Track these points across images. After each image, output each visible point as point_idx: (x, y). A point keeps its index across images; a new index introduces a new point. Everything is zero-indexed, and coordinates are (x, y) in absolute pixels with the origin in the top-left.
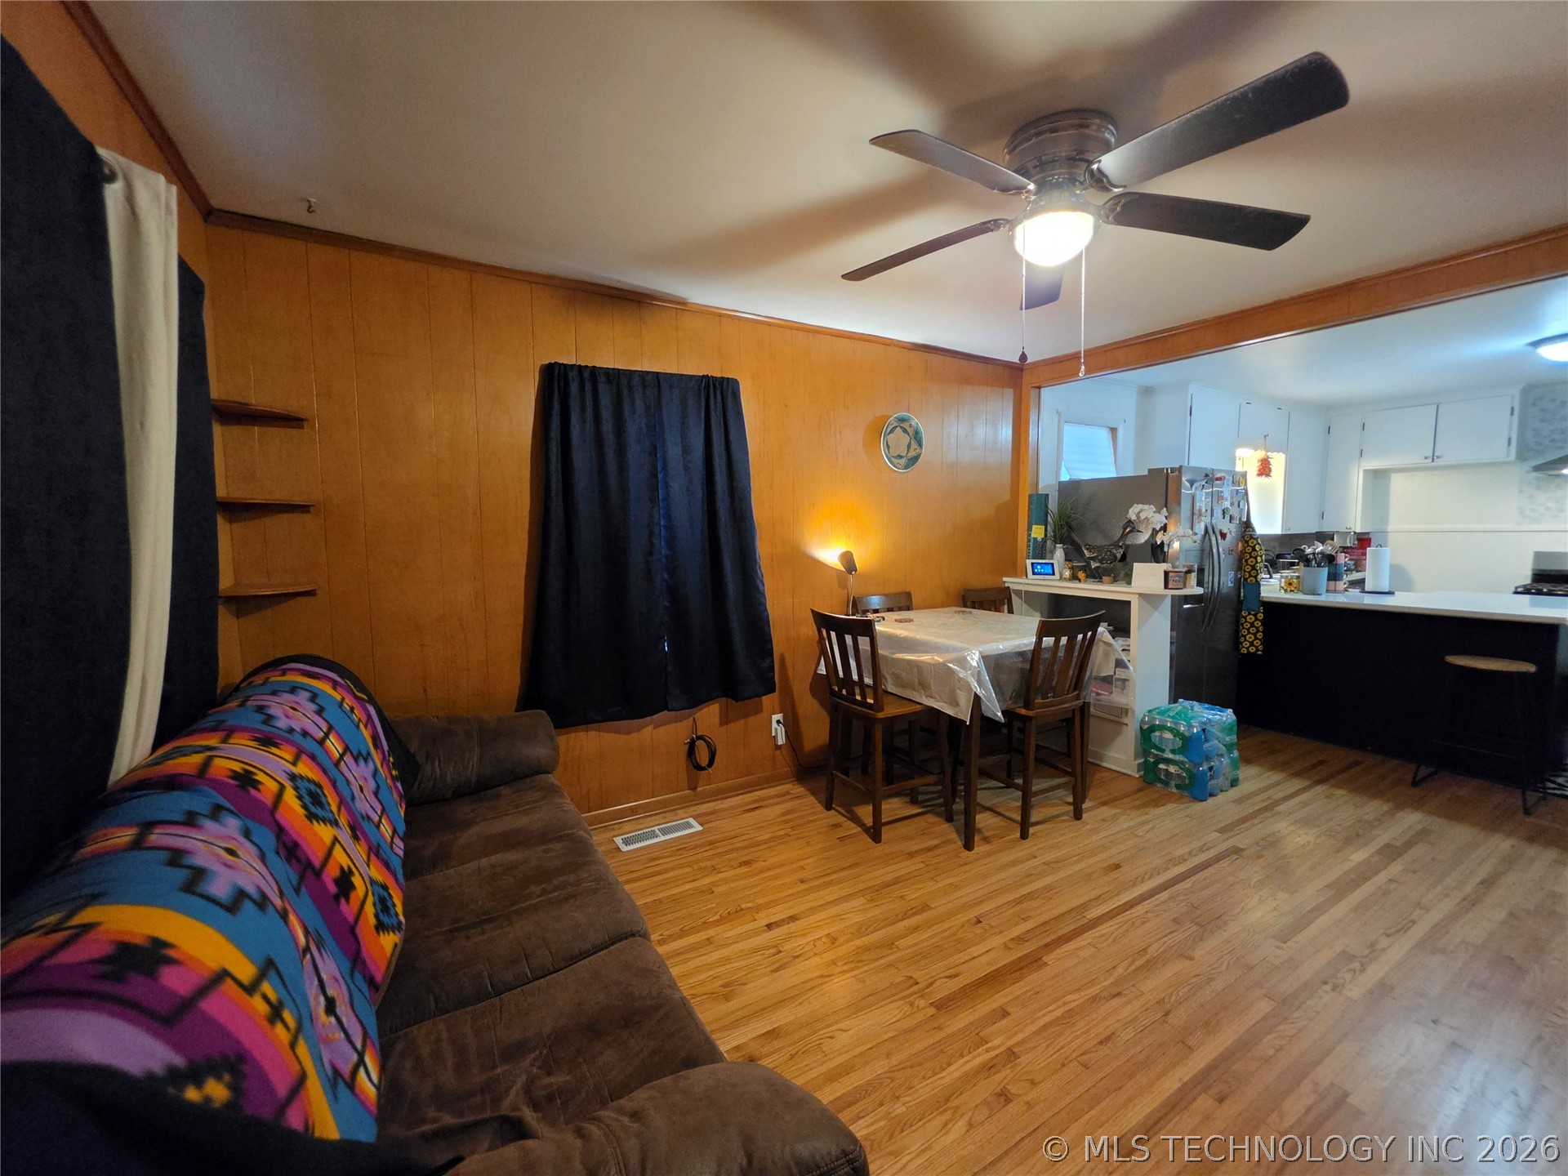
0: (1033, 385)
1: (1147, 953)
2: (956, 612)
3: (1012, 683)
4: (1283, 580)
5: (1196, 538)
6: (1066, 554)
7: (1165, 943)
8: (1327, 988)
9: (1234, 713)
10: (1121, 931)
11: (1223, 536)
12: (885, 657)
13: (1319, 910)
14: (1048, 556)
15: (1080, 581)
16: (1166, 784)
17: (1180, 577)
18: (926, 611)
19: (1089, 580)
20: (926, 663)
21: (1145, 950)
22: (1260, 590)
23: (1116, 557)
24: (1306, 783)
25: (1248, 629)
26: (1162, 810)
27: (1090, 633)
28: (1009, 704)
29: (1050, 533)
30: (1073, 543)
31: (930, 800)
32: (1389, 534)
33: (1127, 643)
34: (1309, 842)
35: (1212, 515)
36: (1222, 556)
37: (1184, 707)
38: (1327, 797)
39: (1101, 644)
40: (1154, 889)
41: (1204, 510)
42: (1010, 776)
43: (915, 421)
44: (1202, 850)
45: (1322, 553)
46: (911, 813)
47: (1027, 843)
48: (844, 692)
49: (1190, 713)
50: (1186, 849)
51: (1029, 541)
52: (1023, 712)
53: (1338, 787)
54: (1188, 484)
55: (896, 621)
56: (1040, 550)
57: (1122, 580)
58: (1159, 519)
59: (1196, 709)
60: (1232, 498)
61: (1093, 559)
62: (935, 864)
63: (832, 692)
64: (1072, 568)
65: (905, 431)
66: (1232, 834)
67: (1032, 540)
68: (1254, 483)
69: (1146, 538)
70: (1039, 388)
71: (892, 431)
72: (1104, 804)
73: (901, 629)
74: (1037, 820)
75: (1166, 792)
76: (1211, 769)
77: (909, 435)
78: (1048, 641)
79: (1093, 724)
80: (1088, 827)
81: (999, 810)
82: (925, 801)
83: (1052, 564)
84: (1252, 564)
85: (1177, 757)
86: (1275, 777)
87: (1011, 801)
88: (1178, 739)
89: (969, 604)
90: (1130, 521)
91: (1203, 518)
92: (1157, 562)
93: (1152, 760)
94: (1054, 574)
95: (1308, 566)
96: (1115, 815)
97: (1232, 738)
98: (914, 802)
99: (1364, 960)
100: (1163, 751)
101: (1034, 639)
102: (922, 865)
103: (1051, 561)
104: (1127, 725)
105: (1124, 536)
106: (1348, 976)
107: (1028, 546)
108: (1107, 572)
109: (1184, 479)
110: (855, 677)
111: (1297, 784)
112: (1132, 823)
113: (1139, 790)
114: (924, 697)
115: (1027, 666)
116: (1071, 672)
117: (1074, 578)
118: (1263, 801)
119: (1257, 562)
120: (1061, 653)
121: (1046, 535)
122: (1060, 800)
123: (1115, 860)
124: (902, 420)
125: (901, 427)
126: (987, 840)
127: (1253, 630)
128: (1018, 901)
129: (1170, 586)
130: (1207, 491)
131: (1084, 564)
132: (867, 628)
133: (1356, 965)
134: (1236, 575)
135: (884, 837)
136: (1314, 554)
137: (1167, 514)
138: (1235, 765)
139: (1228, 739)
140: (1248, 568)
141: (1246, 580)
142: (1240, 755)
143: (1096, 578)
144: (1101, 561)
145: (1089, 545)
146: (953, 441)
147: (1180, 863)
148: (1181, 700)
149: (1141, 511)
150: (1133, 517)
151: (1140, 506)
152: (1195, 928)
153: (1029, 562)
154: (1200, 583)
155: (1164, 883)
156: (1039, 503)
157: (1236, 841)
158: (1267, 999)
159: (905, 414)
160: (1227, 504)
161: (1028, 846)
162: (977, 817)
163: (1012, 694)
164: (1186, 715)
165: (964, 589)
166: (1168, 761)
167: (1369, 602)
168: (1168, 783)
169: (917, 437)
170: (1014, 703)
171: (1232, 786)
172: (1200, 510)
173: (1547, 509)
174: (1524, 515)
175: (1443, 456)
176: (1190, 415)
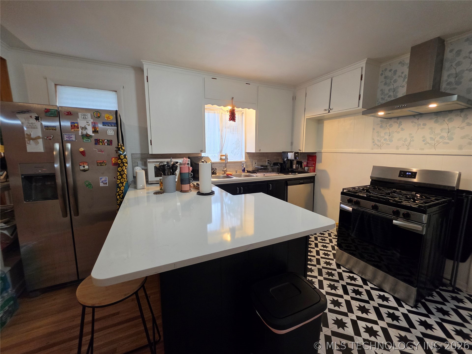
32: (323, 153)
173: (385, 140)
174: (374, 143)
175: (333, 109)
176: (147, 81)
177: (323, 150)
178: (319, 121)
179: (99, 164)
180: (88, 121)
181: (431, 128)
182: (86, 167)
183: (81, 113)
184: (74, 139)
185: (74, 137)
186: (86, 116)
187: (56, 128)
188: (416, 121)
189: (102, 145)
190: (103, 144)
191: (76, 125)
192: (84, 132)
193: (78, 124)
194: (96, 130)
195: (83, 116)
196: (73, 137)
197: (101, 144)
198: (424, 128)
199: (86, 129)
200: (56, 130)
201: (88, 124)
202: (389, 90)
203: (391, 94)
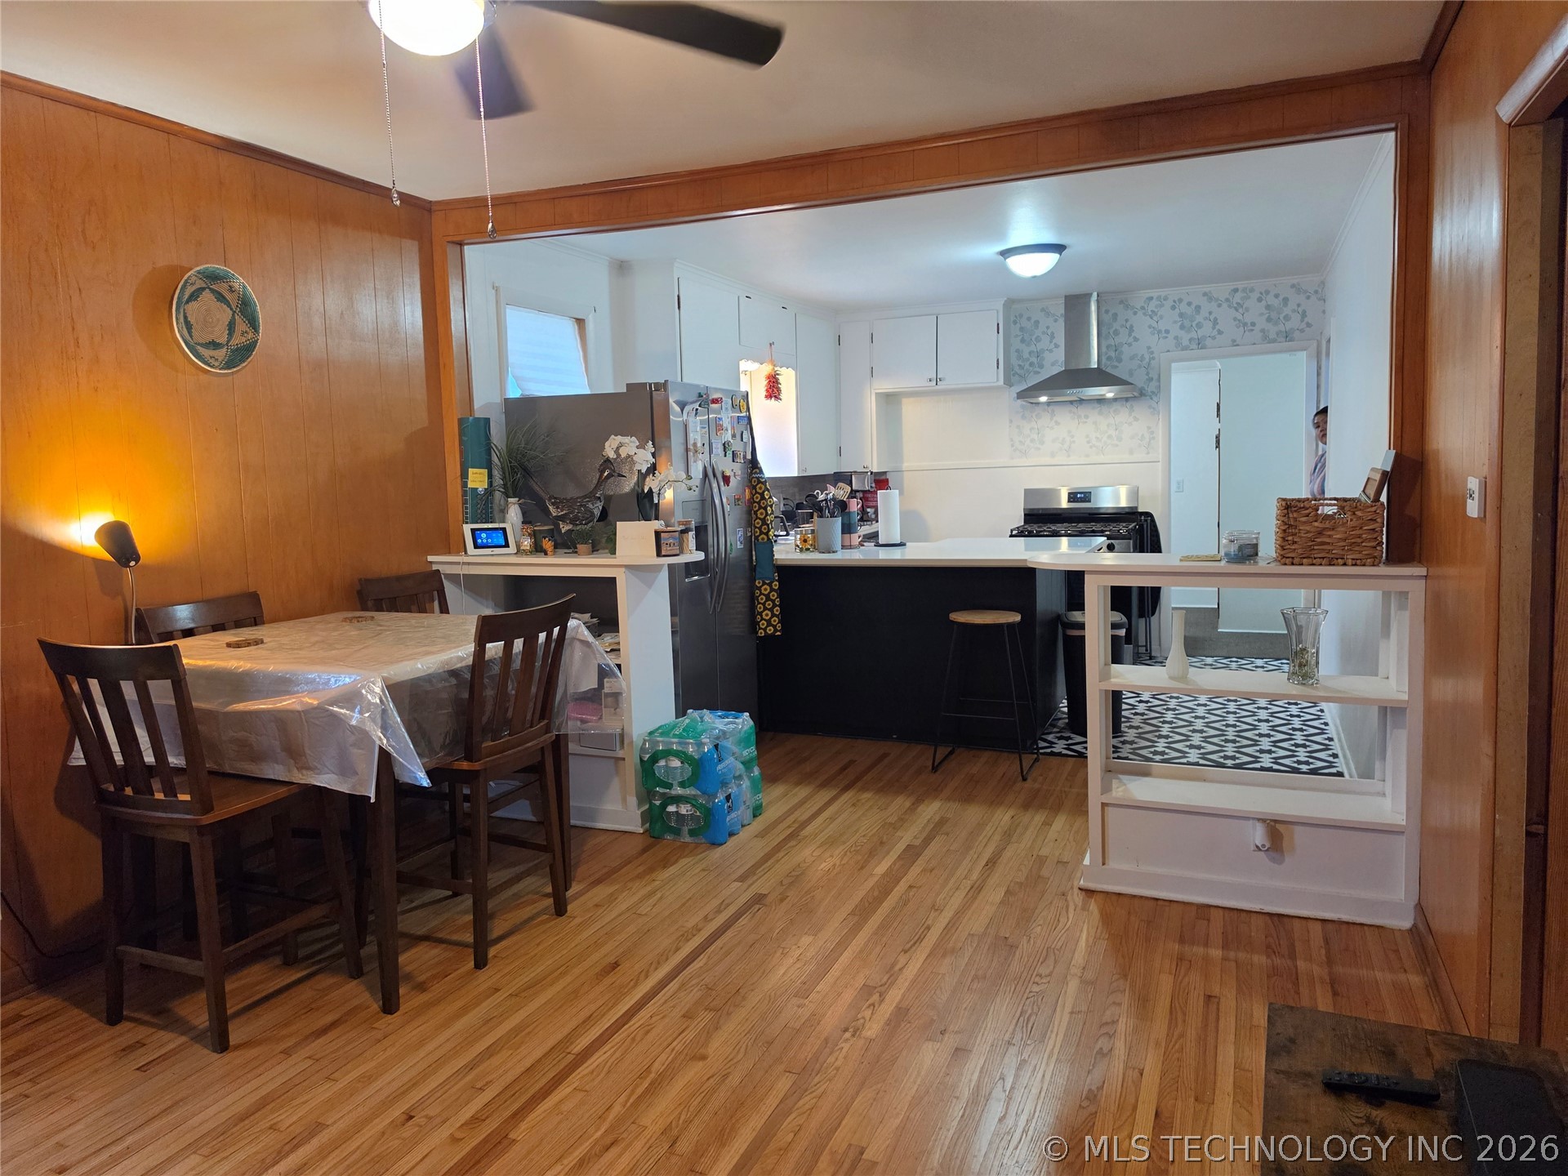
0: (450, 239)
1: (650, 1072)
2: (345, 620)
3: (442, 723)
4: (799, 536)
5: (691, 483)
6: (524, 514)
7: (673, 1049)
8: (847, 1035)
9: (751, 716)
10: (618, 1055)
11: (726, 480)
12: (210, 714)
13: (842, 945)
14: (497, 516)
15: (546, 554)
16: (677, 832)
17: (674, 538)
18: (291, 623)
19: (559, 551)
20: (292, 712)
21: (648, 1070)
22: (773, 551)
23: (593, 513)
24: (834, 792)
25: (764, 604)
26: (672, 870)
27: (556, 630)
28: (440, 758)
29: (498, 481)
30: (534, 496)
31: (320, 951)
32: (905, 473)
33: (616, 640)
34: (834, 865)
35: (711, 452)
36: (727, 508)
37: (694, 720)
38: (853, 805)
39: (577, 645)
40: (661, 981)
41: (699, 445)
42: (456, 874)
43: (239, 281)
44: (719, 911)
45: (834, 499)
46: (285, 983)
47: (483, 974)
48: (129, 791)
49: (700, 727)
50: (702, 914)
51: (465, 493)
52: (465, 765)
53: (864, 789)
54: (677, 409)
55: (229, 645)
56: (483, 508)
57: (604, 548)
58: (644, 458)
59: (706, 718)
60: (733, 428)
61: (562, 518)
62: (332, 1052)
63: (102, 796)
64: (534, 535)
65: (221, 298)
66: (755, 878)
67: (469, 493)
68: (759, 406)
69: (632, 485)
70: (461, 244)
71: (194, 297)
72: (598, 882)
73: (239, 659)
74: (501, 933)
75: (679, 844)
76: (728, 798)
77: (229, 306)
78: (494, 649)
79: (574, 767)
80: (578, 920)
81: (440, 935)
82: (308, 957)
83: (504, 530)
84: (762, 517)
85: (688, 791)
86: (803, 792)
87: (459, 917)
88: (687, 765)
89: (370, 604)
90: (608, 460)
91: (700, 456)
92: (647, 519)
93: (658, 803)
94: (507, 545)
95: (821, 517)
96: (612, 894)
97: (751, 751)
98: (290, 962)
99: (883, 989)
100: (669, 786)
101: (471, 648)
102: (310, 1062)
103: (502, 525)
104: (624, 759)
105: (601, 482)
106: (867, 1014)
107: (465, 502)
108: (584, 537)
109: (671, 401)
110: (149, 758)
111: (825, 795)
112: (636, 898)
113: (645, 850)
114: (295, 770)
115: (466, 695)
116: (534, 690)
117: (538, 549)
118: (789, 827)
119: (767, 514)
120: (517, 664)
121: (490, 484)
122: (537, 893)
123: (612, 959)
124: (213, 277)
125: (210, 289)
126: (421, 987)
127: (769, 604)
128: (471, 1066)
129: (663, 553)
130: (701, 418)
131: (552, 527)
132: (167, 663)
133: (876, 997)
134: (745, 533)
135: (234, 1038)
136: (826, 500)
137: (653, 450)
138: (755, 789)
139: (745, 753)
140: (758, 523)
141: (757, 538)
142: (762, 774)
143: (569, 548)
144: (572, 522)
145: (555, 498)
146: (317, 321)
147: (694, 936)
148: (690, 711)
149: (621, 445)
150: (612, 455)
151: (619, 438)
152: (710, 1015)
153: (467, 529)
154: (701, 546)
155: (673, 970)
156: (475, 432)
157: (762, 885)
158: (787, 1074)
159: (220, 267)
160: (728, 436)
161: (486, 978)
162: (402, 959)
163: (445, 740)
164: (695, 729)
165: (360, 580)
166: (677, 800)
167: (885, 556)
168: (680, 830)
169: (245, 309)
170: (450, 754)
171: (755, 816)
172: (695, 445)
173: (1032, 441)
174: (1014, 447)
175: (944, 379)
176: (679, 307)
177: (906, 465)
178: (890, 400)
181: (1095, 423)
188: (1074, 409)
193: (722, 421)
195: (725, 406)
197: (737, 460)
198: (1087, 422)
199: (727, 431)
202: (1030, 353)
203: (1034, 359)
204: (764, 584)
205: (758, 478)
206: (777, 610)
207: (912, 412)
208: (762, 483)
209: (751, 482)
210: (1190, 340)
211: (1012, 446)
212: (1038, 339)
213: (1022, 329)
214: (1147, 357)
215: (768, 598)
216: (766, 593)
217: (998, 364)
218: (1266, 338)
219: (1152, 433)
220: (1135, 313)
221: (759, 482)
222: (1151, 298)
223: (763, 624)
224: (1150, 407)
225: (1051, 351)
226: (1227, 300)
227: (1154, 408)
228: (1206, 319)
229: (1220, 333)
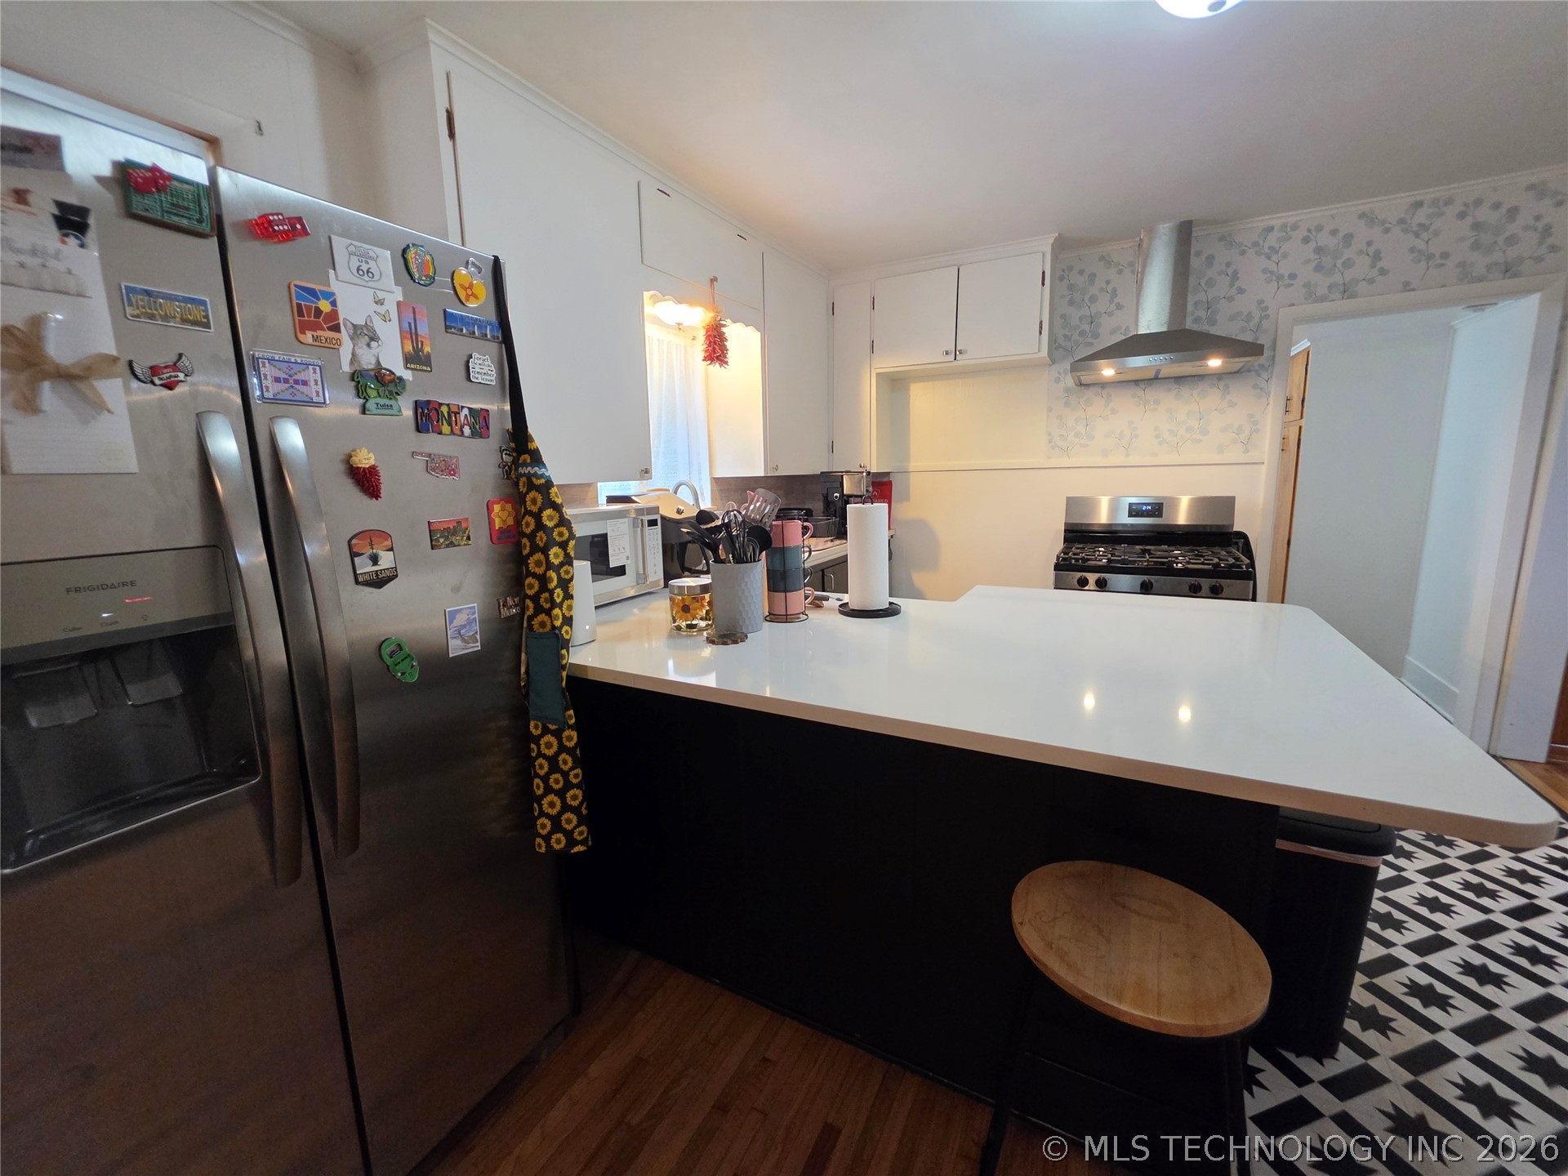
25: (546, 780)
32: (912, 474)
127: (557, 781)
141: (529, 622)
173: (1077, 435)
174: (1053, 443)
175: (966, 351)
176: (452, 135)
177: (913, 465)
178: (896, 384)
179: (442, 540)
180: (381, 295)
181: (1169, 410)
182: (386, 560)
183: (349, 241)
184: (318, 395)
185: (316, 384)
186: (372, 264)
187: (206, 310)
188: (1140, 393)
189: (452, 432)
190: (457, 429)
191: (325, 306)
192: (367, 361)
193: (334, 303)
194: (422, 350)
195: (355, 263)
196: (312, 383)
197: (446, 428)
198: (1156, 409)
199: (372, 339)
200: (207, 325)
201: (381, 309)
202: (1081, 318)
203: (1086, 327)
204: (546, 731)
205: (529, 477)
206: (575, 796)
207: (922, 400)
208: (538, 488)
209: (517, 484)
210: (1330, 287)
211: (1050, 441)
212: (1093, 299)
213: (1071, 287)
214: (1256, 315)
215: (554, 766)
216: (550, 752)
217: (1041, 327)
218: (1465, 274)
219: (1256, 423)
220: (1243, 253)
221: (531, 486)
222: (1271, 229)
223: (544, 825)
224: (1255, 387)
225: (1110, 314)
226: (1402, 221)
227: (1261, 389)
228: (1360, 252)
229: (1383, 272)
